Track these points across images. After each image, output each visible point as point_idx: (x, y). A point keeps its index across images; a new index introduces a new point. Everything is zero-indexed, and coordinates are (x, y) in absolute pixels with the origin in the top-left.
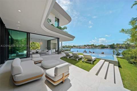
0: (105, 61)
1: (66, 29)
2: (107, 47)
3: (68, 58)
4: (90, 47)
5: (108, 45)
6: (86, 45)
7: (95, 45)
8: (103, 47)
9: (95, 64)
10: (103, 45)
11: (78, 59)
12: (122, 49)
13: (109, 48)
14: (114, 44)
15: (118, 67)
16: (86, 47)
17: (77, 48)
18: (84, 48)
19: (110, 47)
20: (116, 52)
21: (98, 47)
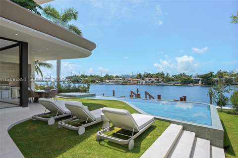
0: (184, 129)
1: (75, 18)
2: (196, 82)
3: (51, 121)
4: (152, 79)
5: (198, 76)
6: (142, 74)
7: (165, 75)
8: (186, 81)
9: (145, 149)
10: (186, 76)
11: (87, 128)
12: (232, 87)
13: (200, 82)
14: (211, 73)
15: (222, 150)
16: (141, 81)
17: (117, 83)
18: (137, 84)
19: (202, 81)
20: (217, 96)
21: (173, 80)
